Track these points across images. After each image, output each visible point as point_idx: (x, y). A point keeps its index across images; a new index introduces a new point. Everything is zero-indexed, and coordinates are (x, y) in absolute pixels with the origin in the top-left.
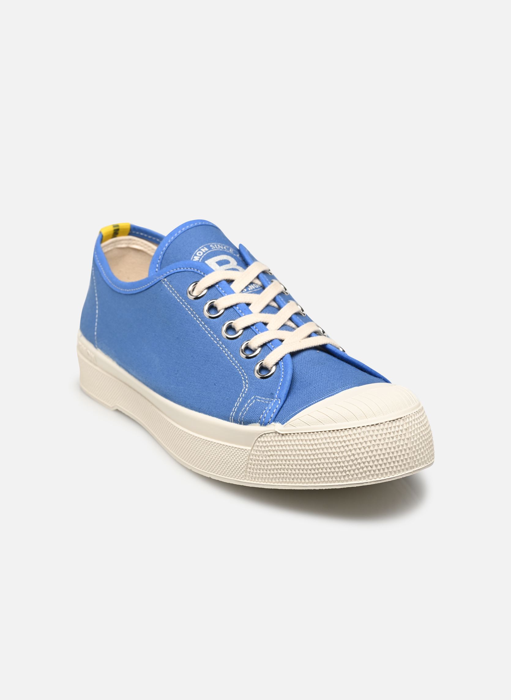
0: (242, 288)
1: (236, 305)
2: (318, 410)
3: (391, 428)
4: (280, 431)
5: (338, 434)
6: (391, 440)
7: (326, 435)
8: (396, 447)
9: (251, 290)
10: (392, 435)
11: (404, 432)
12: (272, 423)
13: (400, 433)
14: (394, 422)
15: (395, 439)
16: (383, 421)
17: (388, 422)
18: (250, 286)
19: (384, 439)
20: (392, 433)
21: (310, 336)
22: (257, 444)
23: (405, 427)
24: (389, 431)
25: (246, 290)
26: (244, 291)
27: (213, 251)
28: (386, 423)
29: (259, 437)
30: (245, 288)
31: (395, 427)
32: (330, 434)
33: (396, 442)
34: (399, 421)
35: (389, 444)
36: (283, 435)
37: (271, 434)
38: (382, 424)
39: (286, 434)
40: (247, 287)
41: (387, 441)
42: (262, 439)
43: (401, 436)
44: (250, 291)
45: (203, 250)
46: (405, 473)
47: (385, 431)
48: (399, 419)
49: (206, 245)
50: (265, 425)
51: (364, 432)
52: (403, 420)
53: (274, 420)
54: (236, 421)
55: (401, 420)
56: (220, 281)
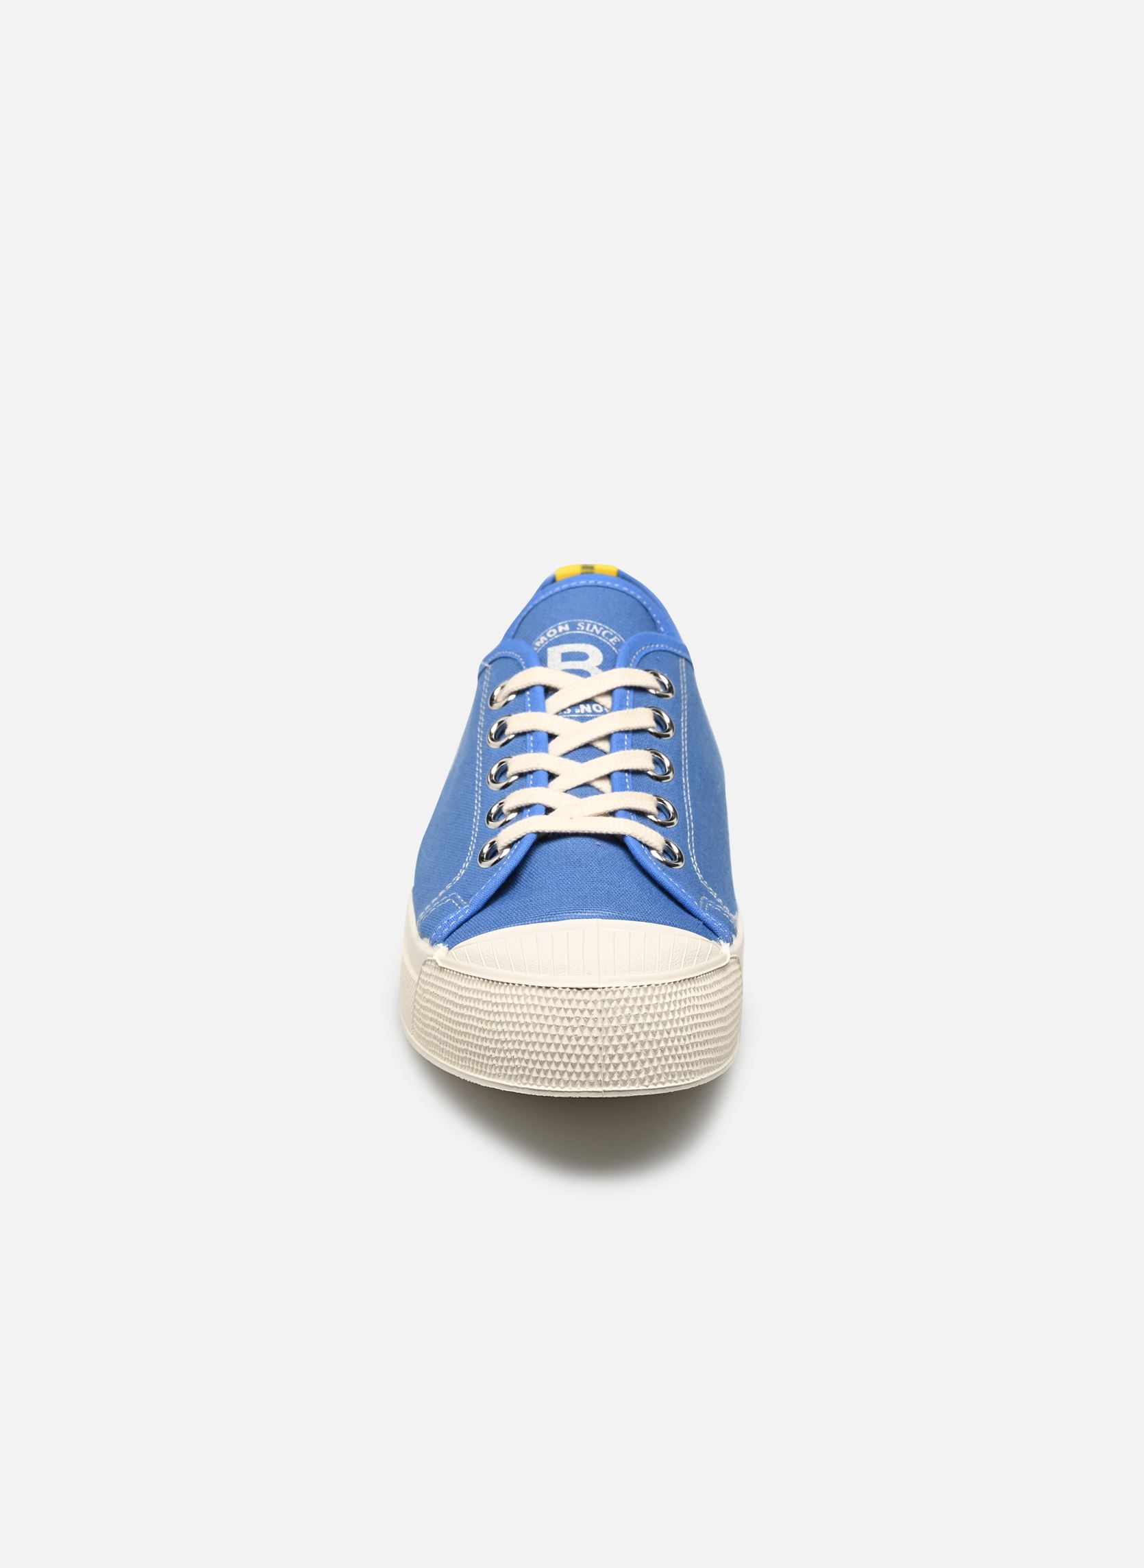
0: (564, 707)
1: (531, 732)
3: (570, 1001)
4: (440, 960)
6: (566, 1023)
8: (573, 1038)
9: (580, 713)
10: (570, 1014)
11: (595, 1014)
12: (439, 943)
13: (586, 1014)
14: (579, 992)
15: (573, 1023)
16: (559, 985)
17: (568, 989)
18: (582, 706)
19: (554, 1018)
20: (570, 1011)
21: (613, 814)
22: (422, 976)
23: (599, 1006)
24: (566, 1005)
25: (569, 711)
26: (565, 712)
27: (573, 634)
28: (564, 990)
29: (423, 964)
30: (570, 707)
31: (578, 1002)
33: (574, 1029)
34: (591, 993)
35: (561, 1028)
36: (441, 968)
37: (432, 961)
38: (556, 990)
40: (573, 706)
41: (558, 1022)
42: (425, 968)
43: (587, 1020)
44: (577, 714)
45: (561, 629)
46: (585, 1090)
47: (559, 1004)
48: (591, 990)
49: (570, 621)
50: (433, 944)
51: (526, 997)
52: (600, 993)
53: (442, 939)
55: (595, 992)
56: (533, 686)
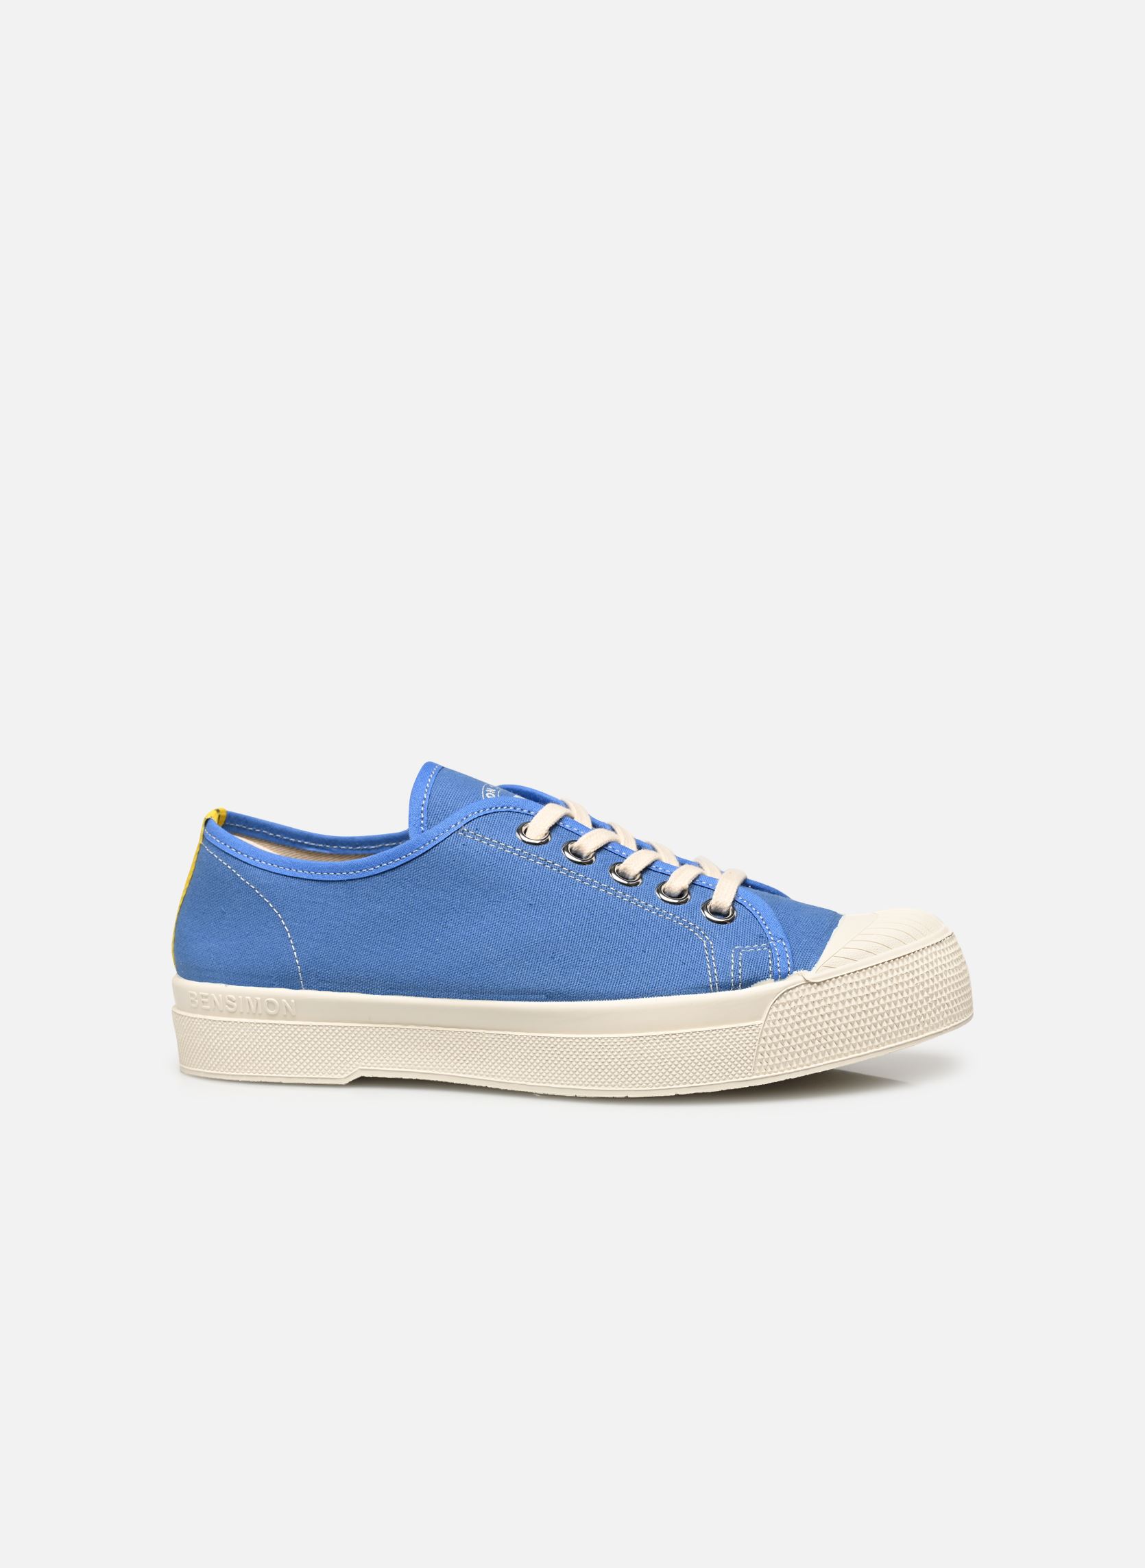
1: (607, 844)
2: (847, 946)
4: (813, 979)
5: (896, 965)
7: (885, 969)
12: (792, 972)
22: (774, 1009)
29: (778, 999)
32: (890, 966)
36: (818, 984)
37: (797, 989)
39: (824, 982)
42: (783, 1000)
50: (784, 976)
53: (795, 969)
54: (725, 987)
56: (563, 818)
